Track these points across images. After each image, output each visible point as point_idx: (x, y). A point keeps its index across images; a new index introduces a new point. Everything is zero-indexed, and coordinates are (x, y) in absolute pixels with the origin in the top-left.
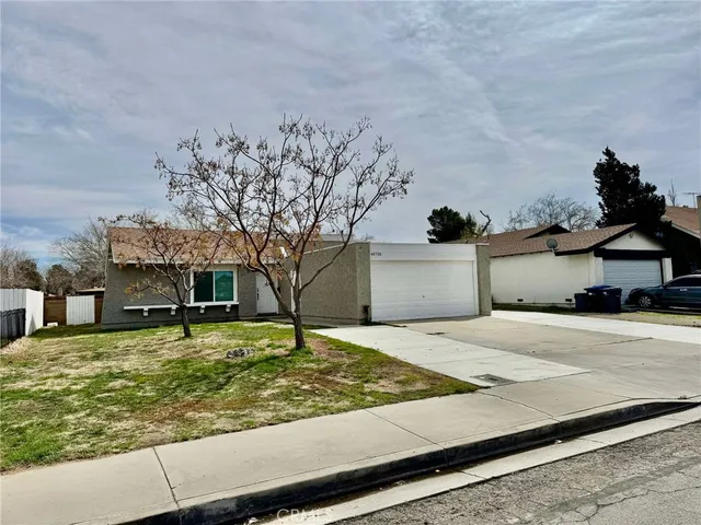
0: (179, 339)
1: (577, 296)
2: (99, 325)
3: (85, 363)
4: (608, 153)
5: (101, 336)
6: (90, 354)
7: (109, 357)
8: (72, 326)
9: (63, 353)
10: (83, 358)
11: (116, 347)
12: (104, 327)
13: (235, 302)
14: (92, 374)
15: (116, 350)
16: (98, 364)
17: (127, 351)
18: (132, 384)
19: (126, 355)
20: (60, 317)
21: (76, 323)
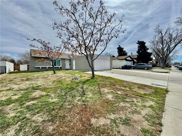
0: (53, 74)
1: (122, 67)
2: (28, 71)
3: (23, 82)
4: (119, 46)
5: (29, 73)
6: (25, 78)
7: (32, 80)
8: (21, 71)
9: (15, 78)
10: (22, 80)
11: (34, 76)
12: (30, 71)
13: (61, 66)
14: (25, 88)
15: (34, 77)
16: (28, 82)
17: (38, 77)
18: (44, 93)
19: (38, 79)
20: (19, 69)
21: (22, 70)
